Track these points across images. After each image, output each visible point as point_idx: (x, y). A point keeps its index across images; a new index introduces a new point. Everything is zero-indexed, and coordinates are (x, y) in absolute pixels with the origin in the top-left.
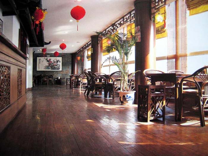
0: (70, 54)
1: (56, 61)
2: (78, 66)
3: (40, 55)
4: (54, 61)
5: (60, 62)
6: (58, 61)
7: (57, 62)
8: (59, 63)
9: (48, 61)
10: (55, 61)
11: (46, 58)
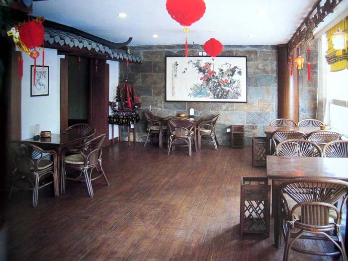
0: (273, 47)
1: (228, 71)
2: (300, 87)
3: (175, 52)
4: (221, 70)
5: (240, 73)
6: (233, 71)
7: (230, 73)
8: (236, 77)
9: (201, 70)
10: (225, 70)
11: (194, 59)
